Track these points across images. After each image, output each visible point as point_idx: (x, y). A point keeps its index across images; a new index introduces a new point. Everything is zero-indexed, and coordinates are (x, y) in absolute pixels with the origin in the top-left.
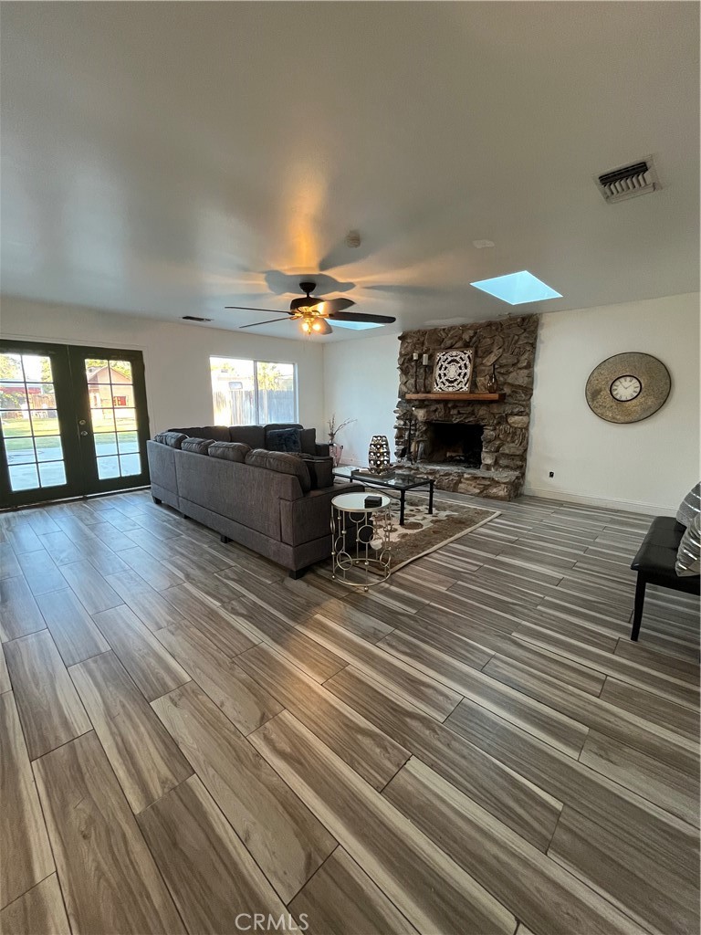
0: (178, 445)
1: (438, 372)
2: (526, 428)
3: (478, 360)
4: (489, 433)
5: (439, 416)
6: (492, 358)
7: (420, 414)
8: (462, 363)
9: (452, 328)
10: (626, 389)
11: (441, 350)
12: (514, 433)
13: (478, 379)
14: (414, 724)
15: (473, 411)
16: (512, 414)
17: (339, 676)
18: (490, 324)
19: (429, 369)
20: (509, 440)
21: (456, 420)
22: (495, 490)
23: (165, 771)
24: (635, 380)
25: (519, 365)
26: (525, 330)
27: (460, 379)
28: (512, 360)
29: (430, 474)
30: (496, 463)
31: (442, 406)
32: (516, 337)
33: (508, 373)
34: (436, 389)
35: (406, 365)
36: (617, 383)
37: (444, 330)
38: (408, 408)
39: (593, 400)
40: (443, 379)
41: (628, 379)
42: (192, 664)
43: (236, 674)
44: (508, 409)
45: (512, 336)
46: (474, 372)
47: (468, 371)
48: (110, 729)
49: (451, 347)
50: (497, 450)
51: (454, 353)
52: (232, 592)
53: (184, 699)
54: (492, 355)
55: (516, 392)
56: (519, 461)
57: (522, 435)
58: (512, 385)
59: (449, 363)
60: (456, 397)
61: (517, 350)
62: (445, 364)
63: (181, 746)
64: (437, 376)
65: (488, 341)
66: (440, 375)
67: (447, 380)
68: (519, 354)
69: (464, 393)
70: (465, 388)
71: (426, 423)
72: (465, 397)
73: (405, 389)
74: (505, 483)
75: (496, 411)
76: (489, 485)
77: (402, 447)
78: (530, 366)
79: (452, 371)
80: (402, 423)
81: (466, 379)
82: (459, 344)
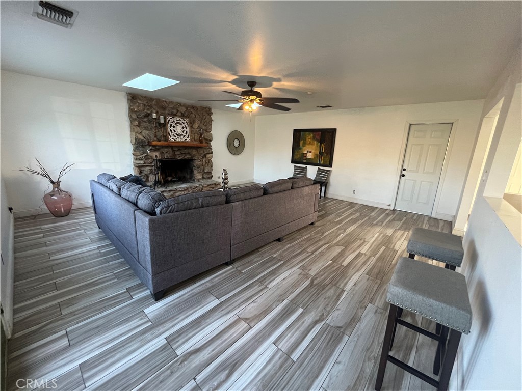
1: (169, 129)
2: (211, 159)
4: (197, 163)
5: (168, 156)
7: (156, 155)
9: (171, 102)
11: (169, 115)
12: (209, 162)
15: (190, 152)
16: (208, 153)
18: (192, 107)
19: (164, 125)
20: (206, 165)
21: (179, 158)
24: (238, 140)
25: (208, 131)
26: (208, 114)
27: (184, 134)
28: (204, 128)
30: (203, 177)
31: (170, 149)
34: (171, 139)
36: (234, 142)
37: (165, 101)
38: (145, 151)
40: (174, 133)
44: (205, 151)
45: (203, 116)
46: (191, 131)
47: (188, 130)
49: (174, 114)
50: (204, 171)
51: (178, 119)
54: (196, 123)
55: (208, 143)
56: (211, 175)
58: (206, 139)
59: (176, 124)
60: (182, 144)
62: (173, 124)
64: (169, 131)
65: (193, 115)
66: (171, 130)
67: (176, 134)
69: (188, 142)
70: (188, 140)
72: (187, 145)
75: (201, 152)
79: (179, 129)
81: (187, 134)
82: (179, 114)
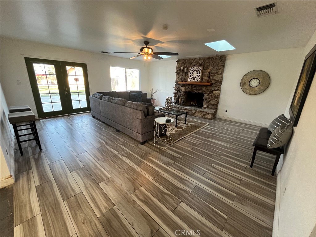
0: (101, 98)
1: (190, 74)
2: (219, 95)
3: (204, 71)
4: (206, 96)
5: (189, 90)
6: (209, 70)
7: (183, 89)
8: (198, 72)
9: (196, 59)
10: (255, 83)
11: (191, 67)
12: (215, 97)
13: (204, 77)
14: (182, 192)
15: (201, 88)
16: (215, 90)
17: (158, 177)
18: (209, 58)
19: (187, 73)
20: (213, 99)
21: (195, 92)
22: (207, 116)
23: (106, 205)
24: (258, 80)
25: (219, 73)
26: (221, 60)
27: (197, 77)
28: (216, 71)
29: (185, 110)
30: (208, 107)
31: (190, 86)
32: (218, 63)
33: (214, 76)
34: (189, 80)
35: (179, 71)
36: (252, 81)
37: (193, 59)
38: (179, 87)
39: (243, 87)
41: (256, 79)
42: (111, 172)
43: (125, 175)
44: (213, 88)
45: (216, 62)
46: (203, 75)
47: (200, 74)
48: (87, 191)
49: (195, 66)
50: (209, 102)
51: (196, 68)
52: (121, 148)
53: (109, 183)
54: (209, 69)
55: (217, 83)
56: (216, 107)
57: (217, 98)
58: (215, 80)
59: (194, 71)
60: (196, 83)
61: (218, 68)
62: (192, 72)
63: (110, 198)
64: (189, 76)
65: (208, 64)
67: (193, 77)
68: (219, 69)
69: (198, 82)
70: (199, 81)
71: (185, 92)
72: (199, 84)
73: (178, 80)
74: (210, 114)
75: (209, 89)
76: (205, 114)
77: (176, 100)
78: (222, 74)
79: (195, 74)
80: (176, 92)
81: (199, 77)
82: (198, 65)
